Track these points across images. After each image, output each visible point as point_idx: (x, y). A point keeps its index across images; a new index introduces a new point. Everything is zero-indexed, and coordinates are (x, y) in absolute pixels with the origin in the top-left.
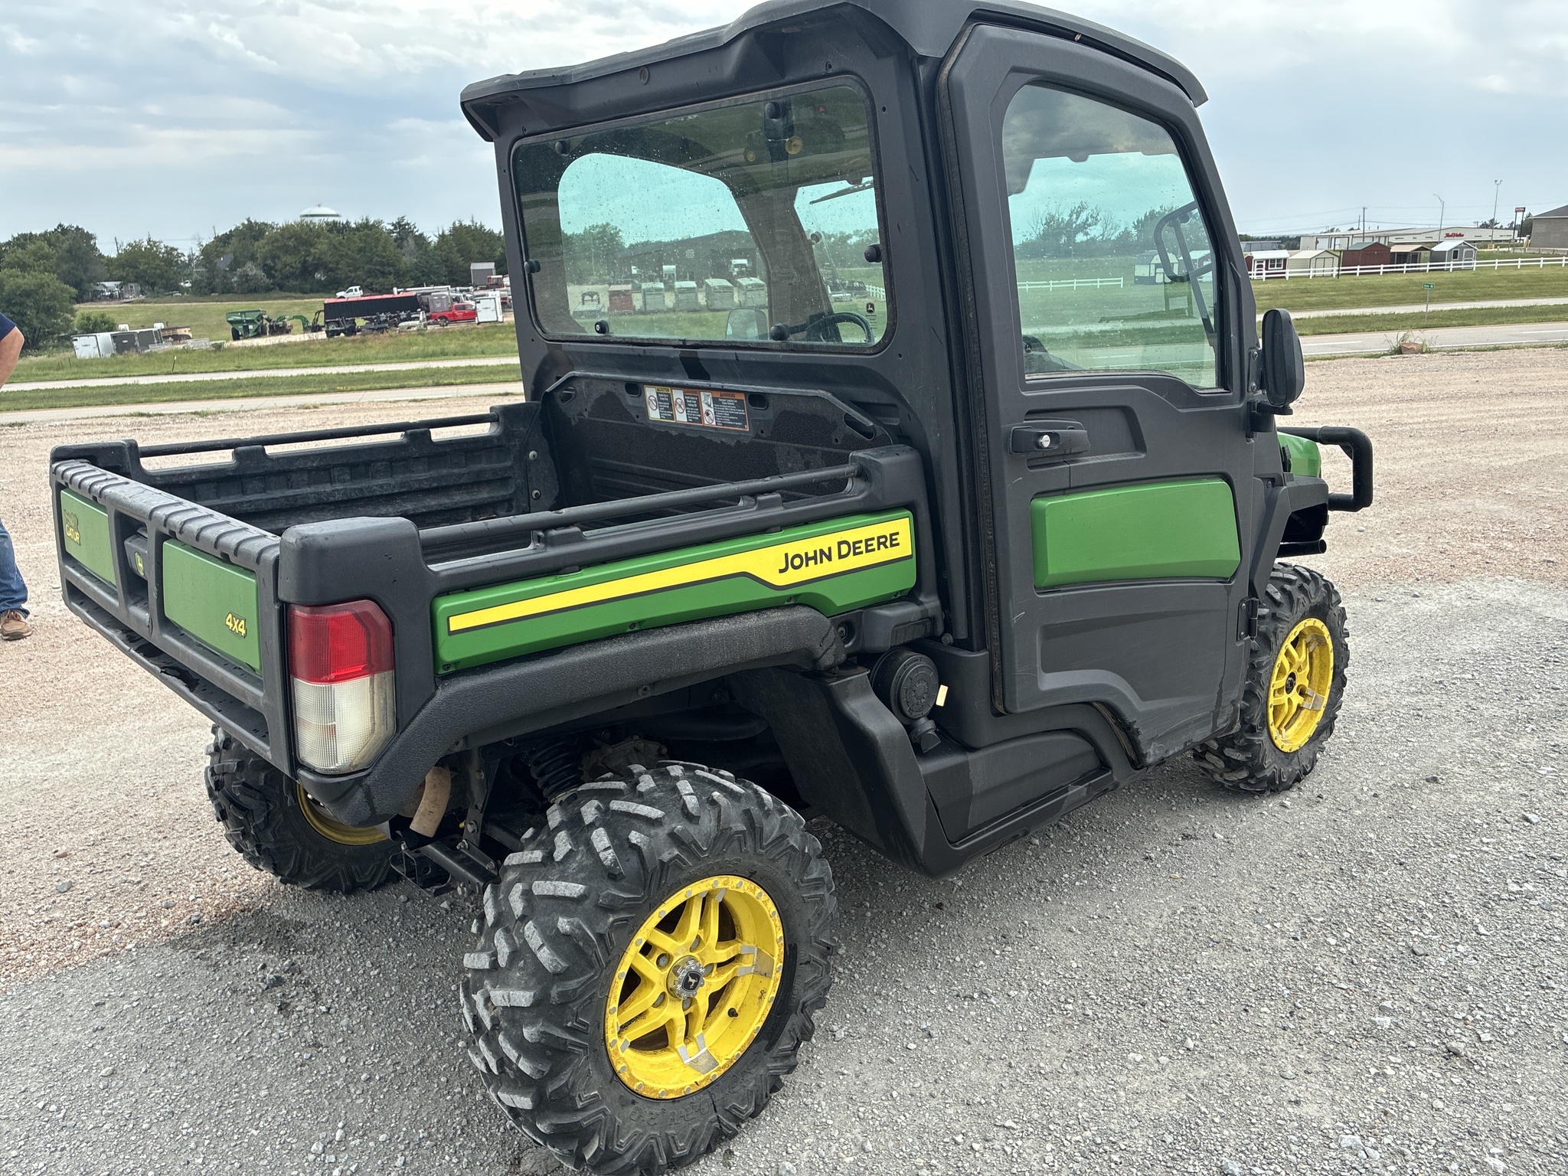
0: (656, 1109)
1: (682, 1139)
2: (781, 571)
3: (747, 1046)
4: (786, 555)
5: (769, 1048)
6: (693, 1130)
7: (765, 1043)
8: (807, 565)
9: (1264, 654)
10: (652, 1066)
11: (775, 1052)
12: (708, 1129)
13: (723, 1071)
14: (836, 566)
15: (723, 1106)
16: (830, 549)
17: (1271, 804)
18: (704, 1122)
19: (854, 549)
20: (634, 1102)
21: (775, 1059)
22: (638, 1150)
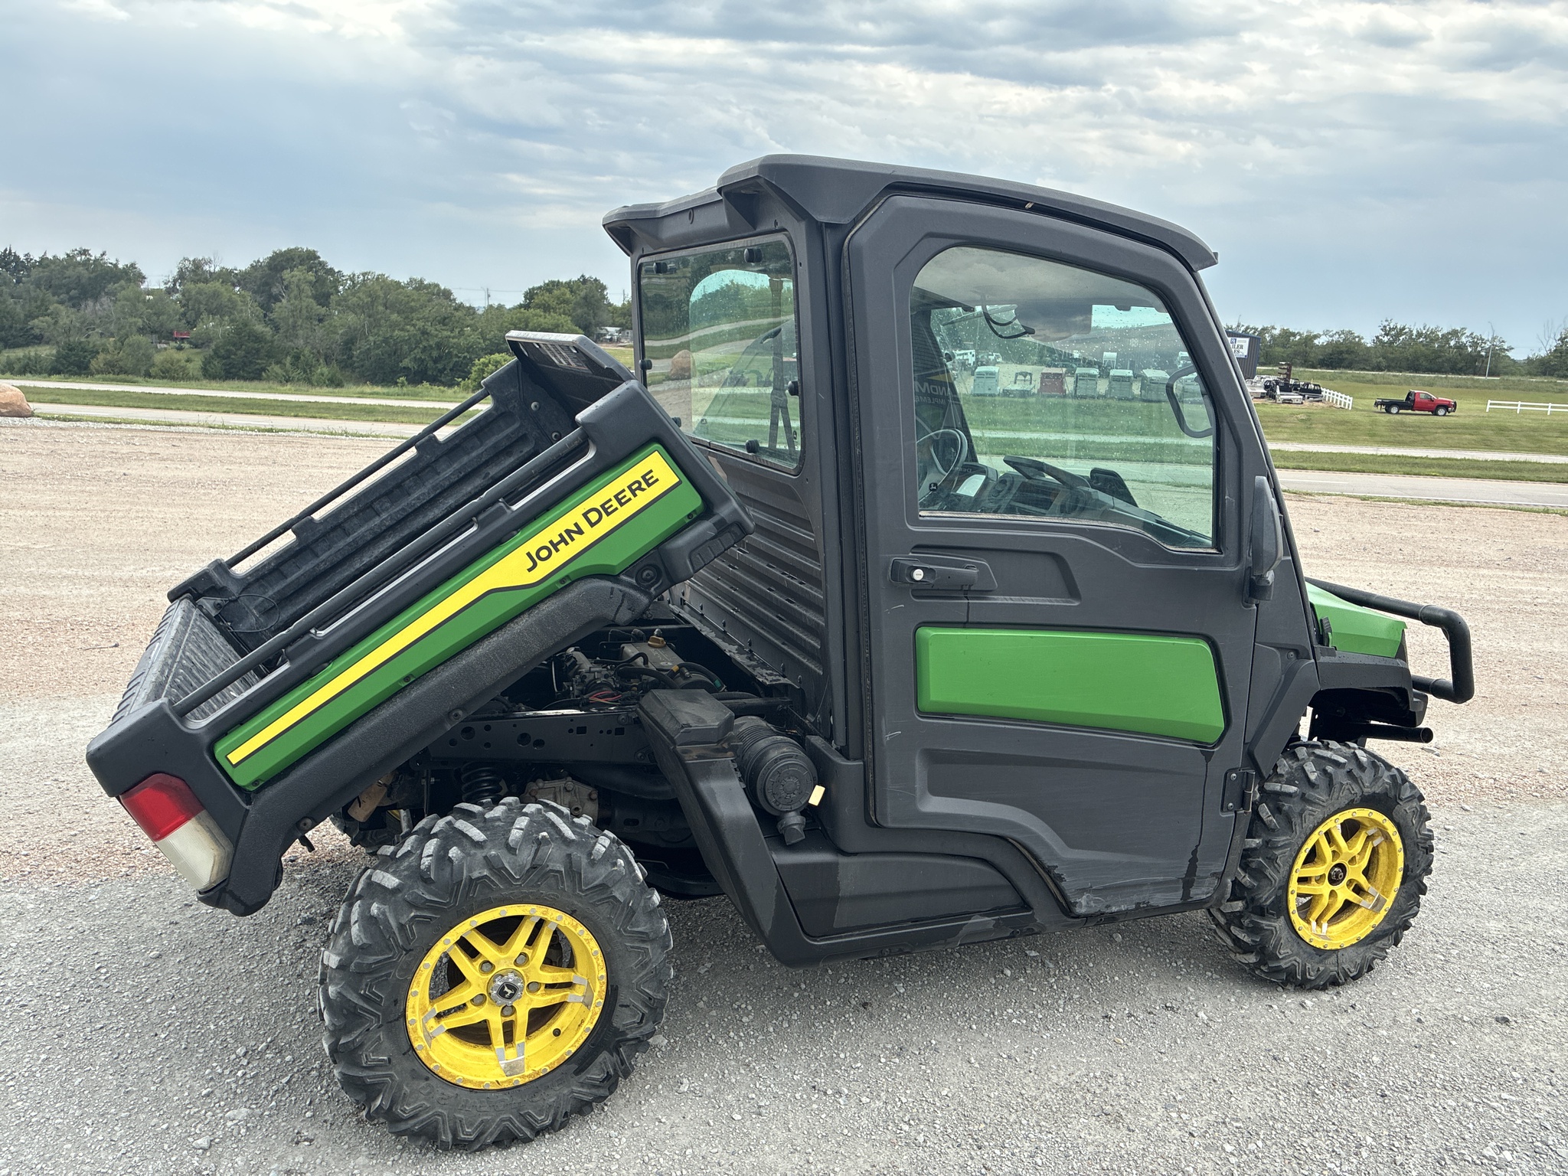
0: (450, 1092)
1: (470, 1125)
3: (556, 1065)
5: (578, 1072)
6: (482, 1122)
7: (575, 1067)
9: (1284, 834)
10: (466, 1056)
11: (583, 1077)
12: (498, 1125)
13: (527, 1080)
15: (519, 1110)
17: (1289, 1000)
18: (497, 1119)
20: (427, 1079)
21: (582, 1085)
22: (422, 1121)
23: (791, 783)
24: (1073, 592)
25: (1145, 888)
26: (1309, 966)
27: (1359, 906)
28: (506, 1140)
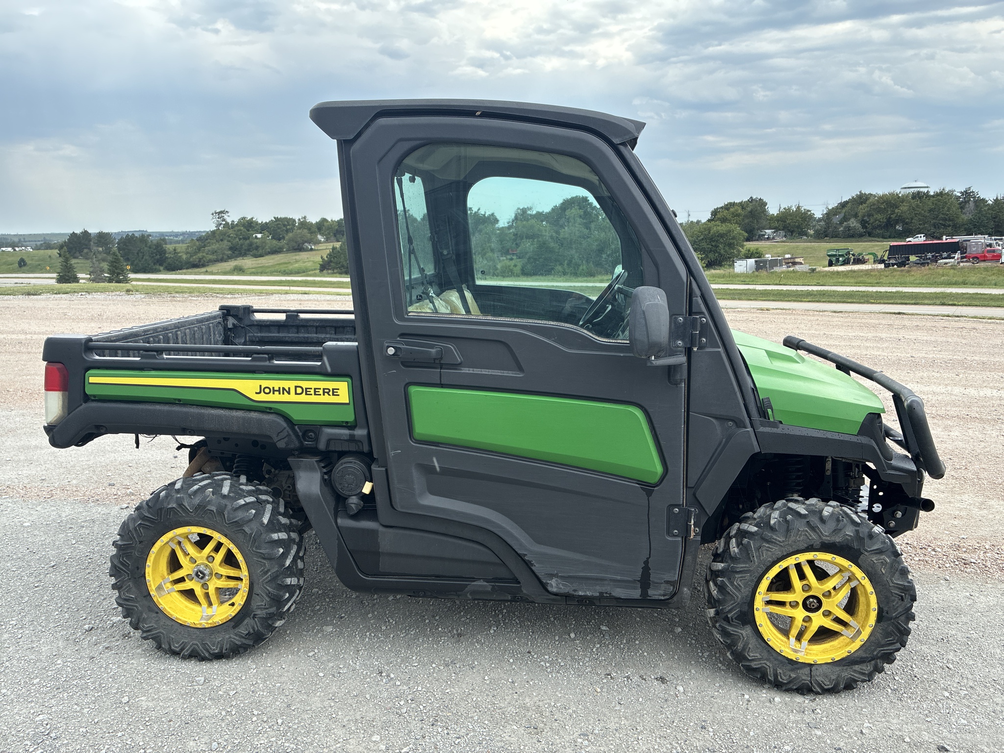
0: (169, 623)
1: (178, 643)
2: (256, 393)
3: (225, 621)
4: (260, 386)
5: (234, 627)
6: (183, 642)
7: (233, 624)
8: (274, 393)
10: (186, 607)
11: (236, 631)
12: (191, 646)
13: (210, 626)
14: (292, 398)
15: (202, 641)
16: (289, 388)
18: (192, 643)
19: (306, 391)
20: (157, 613)
21: (236, 635)
22: (153, 635)
23: (349, 478)
24: (521, 369)
25: (606, 582)
26: (779, 671)
27: (842, 635)
28: (195, 655)
